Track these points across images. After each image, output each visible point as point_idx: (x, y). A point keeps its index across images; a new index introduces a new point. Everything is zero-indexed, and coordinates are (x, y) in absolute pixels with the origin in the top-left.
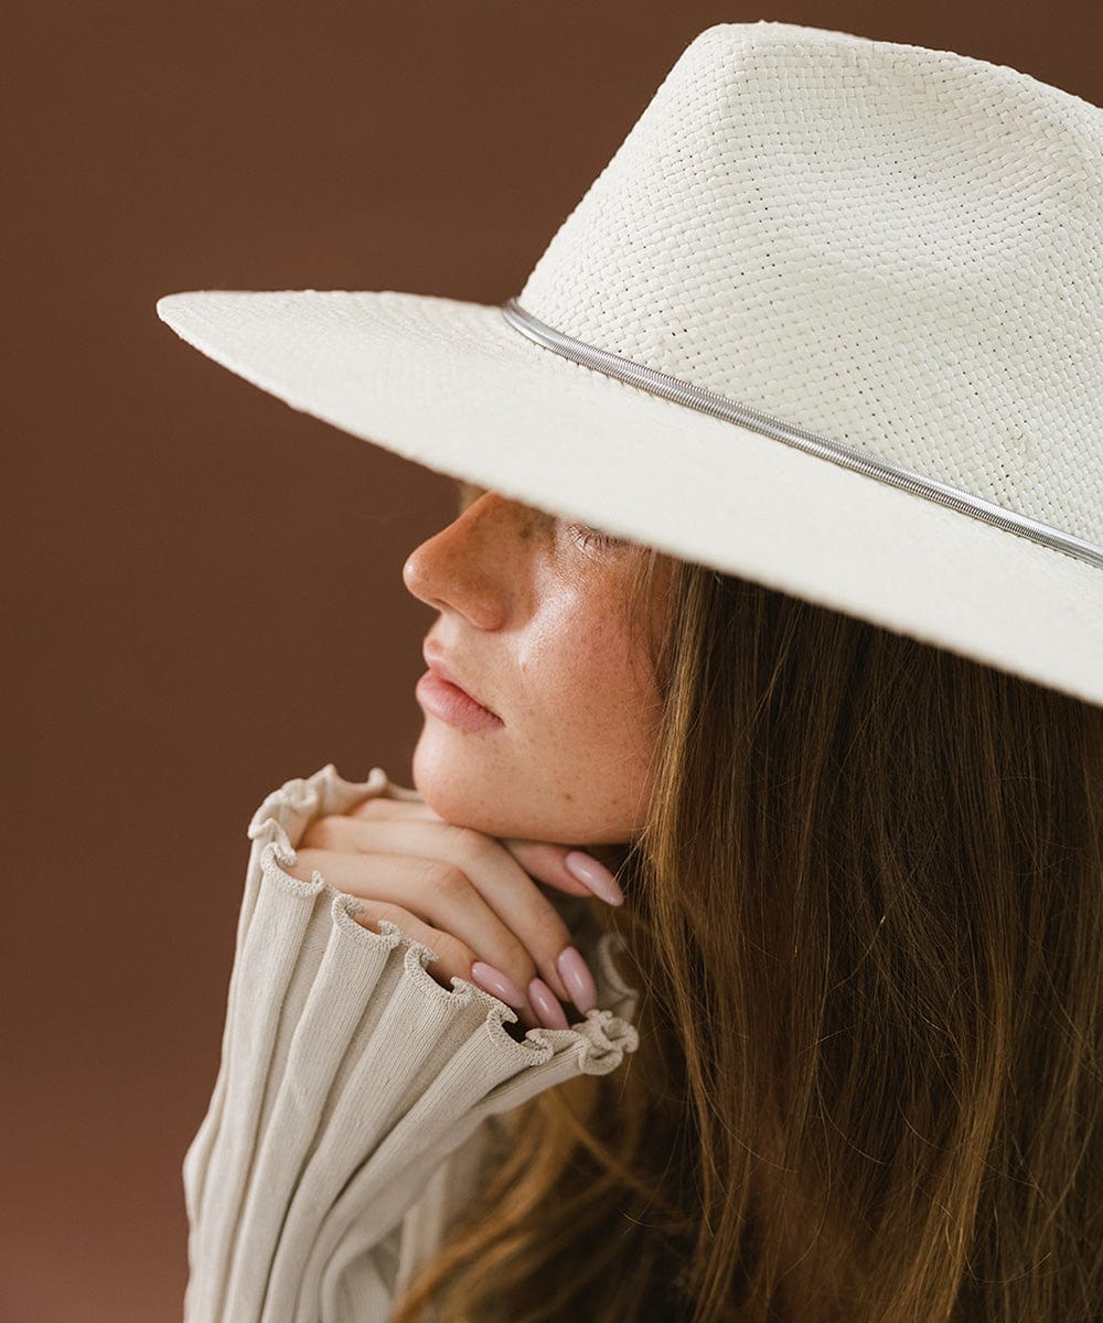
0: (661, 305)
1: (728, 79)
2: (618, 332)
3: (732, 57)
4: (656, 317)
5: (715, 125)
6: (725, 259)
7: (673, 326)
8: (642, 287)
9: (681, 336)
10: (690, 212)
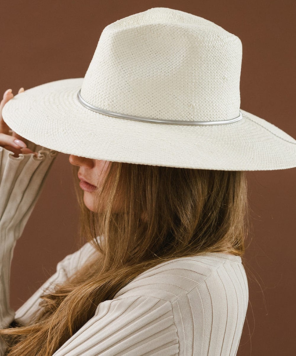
0: (107, 96)
1: (110, 43)
2: (100, 104)
3: (110, 37)
4: (106, 99)
5: (110, 54)
6: (118, 84)
7: (110, 100)
8: (103, 93)
9: (112, 103)
10: (109, 75)
